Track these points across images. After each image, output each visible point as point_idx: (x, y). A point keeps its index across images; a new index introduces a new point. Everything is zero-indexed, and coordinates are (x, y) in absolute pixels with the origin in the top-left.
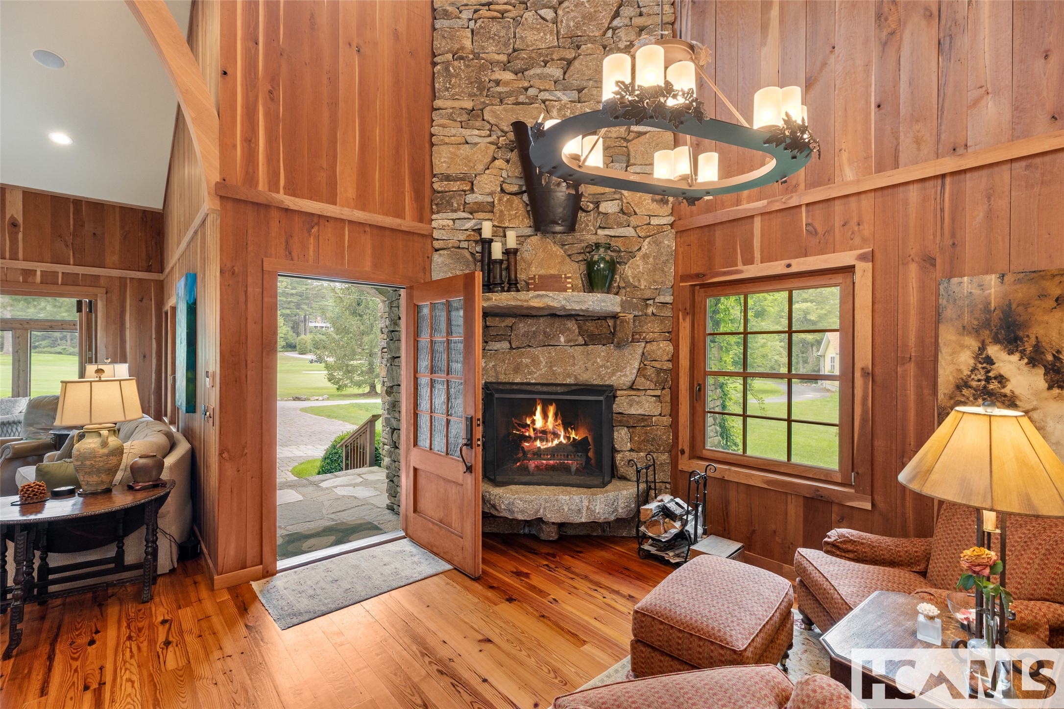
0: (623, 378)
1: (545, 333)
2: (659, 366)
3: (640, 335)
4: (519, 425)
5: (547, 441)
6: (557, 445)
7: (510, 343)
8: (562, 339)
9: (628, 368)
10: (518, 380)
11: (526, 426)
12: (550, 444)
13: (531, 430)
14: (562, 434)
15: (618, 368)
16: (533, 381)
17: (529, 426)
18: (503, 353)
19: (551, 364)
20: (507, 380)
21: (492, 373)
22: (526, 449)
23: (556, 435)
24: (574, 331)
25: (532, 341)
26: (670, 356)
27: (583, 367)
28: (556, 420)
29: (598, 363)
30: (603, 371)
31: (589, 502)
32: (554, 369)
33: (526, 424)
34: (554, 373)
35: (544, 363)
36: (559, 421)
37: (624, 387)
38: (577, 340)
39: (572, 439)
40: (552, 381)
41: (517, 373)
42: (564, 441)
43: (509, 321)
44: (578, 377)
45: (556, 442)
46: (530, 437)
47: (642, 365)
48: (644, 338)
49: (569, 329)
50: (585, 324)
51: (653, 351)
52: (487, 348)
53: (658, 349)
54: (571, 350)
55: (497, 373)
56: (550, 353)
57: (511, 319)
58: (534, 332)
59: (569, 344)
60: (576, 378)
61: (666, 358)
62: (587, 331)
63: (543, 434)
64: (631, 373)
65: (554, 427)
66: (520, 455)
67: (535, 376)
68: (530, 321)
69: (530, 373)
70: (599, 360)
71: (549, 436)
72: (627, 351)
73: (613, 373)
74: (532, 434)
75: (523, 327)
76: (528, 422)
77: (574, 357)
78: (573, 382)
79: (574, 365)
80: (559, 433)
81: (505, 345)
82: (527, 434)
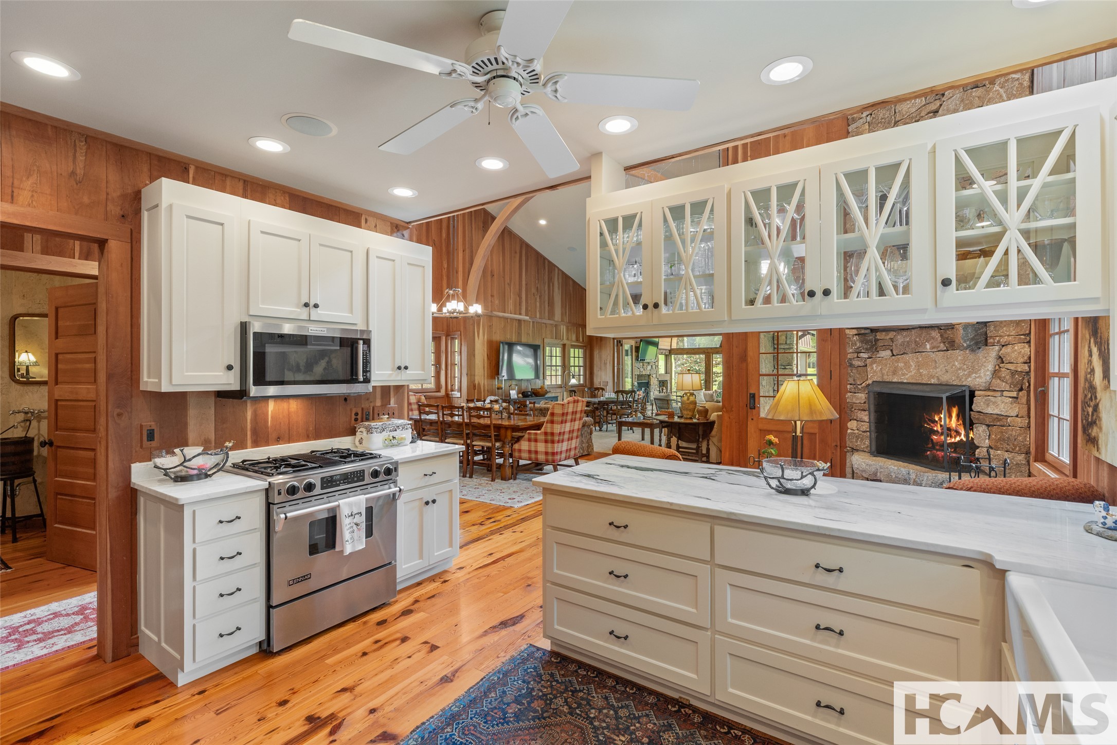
0: (978, 380)
1: (916, 342)
2: (1012, 368)
3: (994, 339)
4: (929, 420)
5: (951, 437)
6: (958, 441)
7: (892, 350)
8: (928, 346)
9: (982, 371)
10: (895, 380)
11: (934, 422)
12: (953, 440)
13: (939, 426)
14: (963, 432)
15: (973, 370)
16: (905, 381)
17: (937, 422)
18: (886, 359)
19: (919, 366)
20: (888, 380)
21: (879, 374)
22: (934, 441)
23: (958, 434)
24: (937, 340)
25: (907, 349)
26: (1026, 358)
27: (944, 369)
28: (958, 420)
29: (956, 366)
30: (961, 373)
31: (916, 476)
32: (921, 371)
33: (935, 420)
34: (921, 375)
35: (914, 366)
36: (961, 422)
37: (981, 388)
38: (939, 347)
39: (970, 438)
40: (920, 381)
41: (894, 374)
42: (964, 439)
43: (891, 335)
44: (940, 378)
45: (958, 439)
46: (937, 431)
47: (997, 367)
48: (999, 342)
49: (933, 338)
50: (945, 332)
51: (1008, 354)
52: (878, 356)
53: (1013, 352)
54: (933, 355)
55: (883, 375)
56: (917, 358)
57: (892, 332)
58: (908, 342)
59: (933, 350)
60: (938, 379)
61: (1022, 360)
62: (947, 338)
63: (949, 431)
64: (985, 375)
65: (956, 426)
66: (930, 445)
67: (907, 377)
68: (905, 333)
69: (903, 375)
70: (956, 363)
71: (953, 432)
72: (981, 354)
73: (969, 375)
74: (939, 429)
75: (900, 338)
76: (937, 419)
77: (936, 361)
78: (937, 382)
79: (936, 368)
80: (960, 431)
81: (888, 353)
82: (935, 429)
